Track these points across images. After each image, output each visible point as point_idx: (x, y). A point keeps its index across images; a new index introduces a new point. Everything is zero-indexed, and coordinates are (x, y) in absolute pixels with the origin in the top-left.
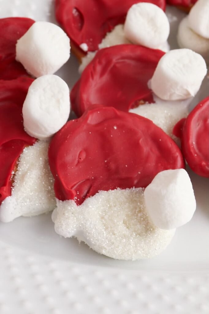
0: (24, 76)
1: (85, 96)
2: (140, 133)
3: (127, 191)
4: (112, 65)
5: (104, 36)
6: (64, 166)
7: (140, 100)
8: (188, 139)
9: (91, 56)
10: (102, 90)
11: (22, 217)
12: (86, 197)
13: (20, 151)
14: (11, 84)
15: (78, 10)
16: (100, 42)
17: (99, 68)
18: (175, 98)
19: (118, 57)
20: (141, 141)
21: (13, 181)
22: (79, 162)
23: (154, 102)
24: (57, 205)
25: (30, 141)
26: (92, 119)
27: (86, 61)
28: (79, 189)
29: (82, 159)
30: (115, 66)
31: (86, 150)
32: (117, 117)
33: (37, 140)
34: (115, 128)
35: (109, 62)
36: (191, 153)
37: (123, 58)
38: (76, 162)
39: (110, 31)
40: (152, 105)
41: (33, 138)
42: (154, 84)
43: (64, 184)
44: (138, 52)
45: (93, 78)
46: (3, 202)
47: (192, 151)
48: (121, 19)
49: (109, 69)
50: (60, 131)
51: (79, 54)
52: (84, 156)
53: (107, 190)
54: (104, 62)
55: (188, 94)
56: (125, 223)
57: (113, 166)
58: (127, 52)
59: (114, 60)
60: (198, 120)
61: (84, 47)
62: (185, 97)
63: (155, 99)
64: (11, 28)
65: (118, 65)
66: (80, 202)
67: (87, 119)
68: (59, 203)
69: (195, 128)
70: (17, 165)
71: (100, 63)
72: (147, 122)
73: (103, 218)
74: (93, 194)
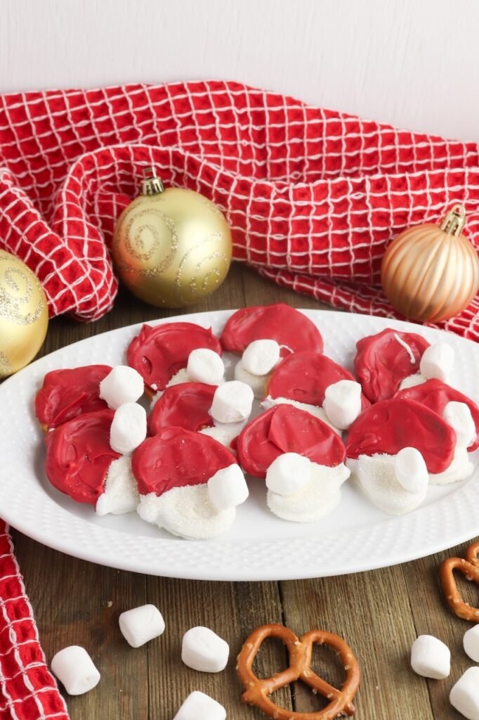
0: (107, 410)
1: (157, 423)
2: (203, 445)
3: (195, 487)
4: (178, 399)
5: (170, 378)
6: (145, 470)
7: (202, 425)
8: (242, 447)
9: (160, 394)
10: (171, 419)
11: (110, 513)
12: (163, 492)
13: (108, 464)
14: (99, 414)
15: (147, 358)
16: (167, 383)
17: (167, 401)
18: (231, 420)
19: (183, 392)
20: (204, 451)
21: (105, 485)
22: (156, 468)
23: (214, 426)
24: (141, 500)
25: (117, 456)
26: (165, 436)
27: (155, 399)
28: (158, 486)
29: (158, 466)
30: (180, 400)
31: (161, 459)
32: (184, 433)
33: (121, 455)
34: (183, 442)
35: (175, 396)
36: (244, 458)
37: (187, 393)
38: (154, 467)
39: (175, 374)
40: (213, 428)
41: (119, 453)
42: (213, 412)
43: (147, 483)
44: (199, 388)
45: (163, 410)
46: (99, 498)
47: (245, 456)
48: (184, 364)
49: (176, 402)
50: (140, 446)
51: (150, 393)
52: (159, 464)
53: (179, 486)
54: (171, 397)
55: (241, 417)
56: (194, 509)
57: (183, 470)
58: (190, 389)
59: (180, 395)
60: (249, 434)
61: (154, 387)
62: (240, 420)
63: (215, 424)
64: (93, 373)
65: (183, 399)
66: (159, 495)
67: (161, 435)
68: (143, 497)
69: (246, 442)
70: (107, 474)
71: (168, 397)
72: (209, 439)
73: (177, 506)
74: (169, 489)
